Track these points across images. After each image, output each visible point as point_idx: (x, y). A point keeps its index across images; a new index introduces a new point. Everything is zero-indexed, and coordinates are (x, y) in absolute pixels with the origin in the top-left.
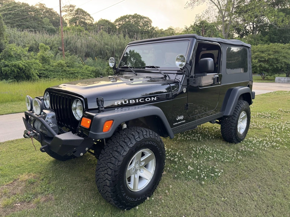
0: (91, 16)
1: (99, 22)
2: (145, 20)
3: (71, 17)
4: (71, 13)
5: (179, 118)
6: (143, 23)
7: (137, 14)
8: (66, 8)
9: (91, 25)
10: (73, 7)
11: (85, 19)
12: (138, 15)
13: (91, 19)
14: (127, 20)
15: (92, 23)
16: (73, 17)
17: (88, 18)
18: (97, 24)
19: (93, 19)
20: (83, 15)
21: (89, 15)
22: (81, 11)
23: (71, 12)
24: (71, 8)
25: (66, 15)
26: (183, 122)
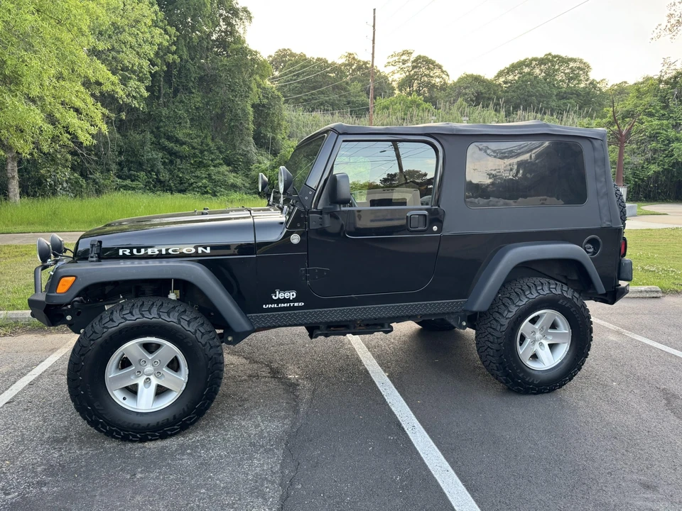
0: (444, 69)
1: (461, 80)
2: (572, 65)
3: (403, 76)
4: (403, 66)
5: (280, 295)
6: (565, 74)
7: (553, 54)
8: (394, 58)
9: (444, 87)
10: (409, 54)
11: (432, 77)
12: (555, 57)
13: (444, 76)
14: (526, 70)
15: (445, 84)
16: (407, 74)
17: (437, 74)
18: (455, 84)
19: (448, 75)
20: (429, 69)
21: (440, 67)
22: (423, 61)
23: (404, 64)
24: (405, 57)
25: (393, 73)
26: (296, 304)
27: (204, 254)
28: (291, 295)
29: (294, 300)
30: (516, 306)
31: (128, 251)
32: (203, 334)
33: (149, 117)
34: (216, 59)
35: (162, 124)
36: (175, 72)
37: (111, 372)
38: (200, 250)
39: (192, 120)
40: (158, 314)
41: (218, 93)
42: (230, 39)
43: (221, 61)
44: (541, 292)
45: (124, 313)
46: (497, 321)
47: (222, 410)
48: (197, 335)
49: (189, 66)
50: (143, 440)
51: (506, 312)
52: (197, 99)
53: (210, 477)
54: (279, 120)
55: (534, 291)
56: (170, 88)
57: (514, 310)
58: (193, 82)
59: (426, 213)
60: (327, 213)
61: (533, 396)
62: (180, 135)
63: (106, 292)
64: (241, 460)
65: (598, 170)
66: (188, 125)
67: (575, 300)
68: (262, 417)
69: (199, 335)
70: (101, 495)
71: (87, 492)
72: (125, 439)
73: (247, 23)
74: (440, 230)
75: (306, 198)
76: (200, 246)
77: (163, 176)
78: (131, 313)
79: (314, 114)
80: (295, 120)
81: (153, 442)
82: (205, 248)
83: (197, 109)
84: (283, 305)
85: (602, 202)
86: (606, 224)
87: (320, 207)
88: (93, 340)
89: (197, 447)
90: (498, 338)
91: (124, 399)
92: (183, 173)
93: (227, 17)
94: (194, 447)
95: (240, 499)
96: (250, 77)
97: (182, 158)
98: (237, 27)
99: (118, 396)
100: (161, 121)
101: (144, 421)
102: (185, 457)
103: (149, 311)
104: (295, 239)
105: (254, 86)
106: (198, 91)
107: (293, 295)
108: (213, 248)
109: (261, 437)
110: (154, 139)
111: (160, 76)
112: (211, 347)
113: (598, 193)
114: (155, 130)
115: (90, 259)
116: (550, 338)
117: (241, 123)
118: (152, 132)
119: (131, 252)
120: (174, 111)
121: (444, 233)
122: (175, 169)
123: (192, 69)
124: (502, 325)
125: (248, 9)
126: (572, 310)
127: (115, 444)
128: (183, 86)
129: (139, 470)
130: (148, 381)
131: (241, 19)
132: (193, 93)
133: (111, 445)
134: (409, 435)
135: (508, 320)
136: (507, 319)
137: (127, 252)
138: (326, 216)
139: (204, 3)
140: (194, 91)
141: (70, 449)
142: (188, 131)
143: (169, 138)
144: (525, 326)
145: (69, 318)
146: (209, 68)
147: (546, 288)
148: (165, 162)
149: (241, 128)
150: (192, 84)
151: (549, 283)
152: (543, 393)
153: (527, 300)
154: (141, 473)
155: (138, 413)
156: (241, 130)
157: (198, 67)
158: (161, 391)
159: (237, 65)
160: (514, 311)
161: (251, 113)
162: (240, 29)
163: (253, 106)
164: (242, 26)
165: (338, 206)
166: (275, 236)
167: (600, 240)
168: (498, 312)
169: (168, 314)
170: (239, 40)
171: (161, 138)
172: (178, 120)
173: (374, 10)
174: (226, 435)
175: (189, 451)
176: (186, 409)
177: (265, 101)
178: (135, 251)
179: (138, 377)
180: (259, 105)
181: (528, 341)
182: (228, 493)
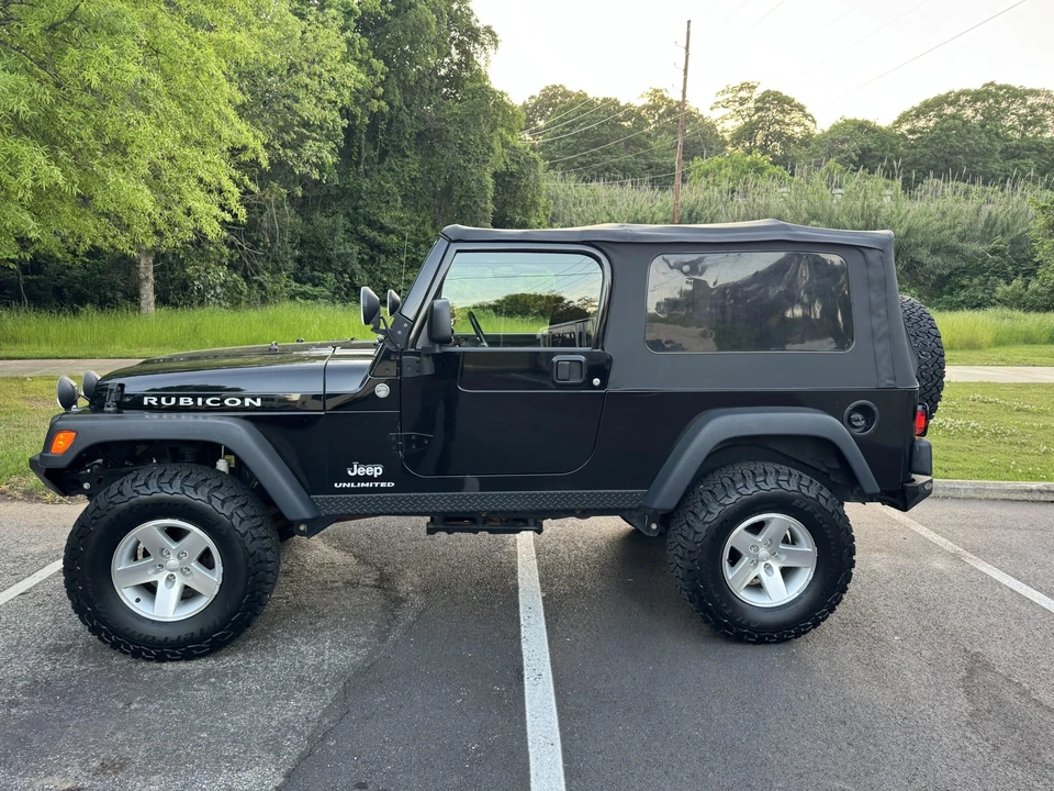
0: (808, 111)
1: (835, 128)
2: (1031, 100)
3: (740, 123)
4: (741, 108)
5: (358, 470)
7: (998, 83)
8: (726, 96)
9: (806, 141)
10: (752, 88)
11: (787, 124)
12: (1001, 88)
13: (807, 123)
14: (949, 110)
15: (809, 135)
16: (747, 120)
17: (796, 120)
18: (824, 135)
19: (814, 121)
20: (782, 111)
21: (801, 108)
23: (741, 104)
24: (744, 94)
25: (724, 118)
26: (383, 485)
27: (252, 408)
28: (376, 470)
29: (379, 479)
30: (721, 505)
31: (155, 399)
32: (242, 520)
33: (344, 193)
34: (442, 104)
35: (361, 202)
36: (383, 126)
37: (120, 562)
38: (248, 402)
39: (404, 197)
40: (182, 488)
41: (443, 157)
42: (465, 74)
43: (450, 108)
44: (762, 485)
45: (137, 484)
46: (689, 525)
47: (284, 626)
48: (234, 520)
49: (404, 116)
50: (161, 658)
51: (704, 513)
52: (413, 165)
53: (222, 718)
54: (533, 196)
55: (751, 484)
56: (375, 150)
57: (716, 510)
58: (408, 140)
59: (583, 358)
60: (428, 356)
61: (750, 646)
62: (386, 220)
63: (138, 453)
64: (273, 699)
65: (873, 297)
66: (399, 205)
67: (822, 501)
68: (332, 642)
69: (236, 521)
70: (76, 726)
71: (61, 720)
72: (137, 655)
73: (491, 50)
74: (604, 385)
75: (399, 332)
76: (248, 396)
77: (359, 280)
78: (146, 484)
79: (594, 184)
80: (562, 195)
81: (174, 663)
82: (255, 400)
83: (413, 180)
84: (363, 485)
85: (880, 347)
86: (886, 382)
87: (419, 347)
88: (95, 518)
89: (226, 675)
90: (690, 552)
91: (138, 600)
92: (389, 275)
93: (462, 42)
94: (221, 676)
95: (245, 752)
96: (492, 131)
97: (388, 253)
98: (475, 55)
99: (128, 596)
100: (360, 198)
101: (160, 634)
102: (204, 687)
103: (170, 483)
104: (382, 391)
105: (497, 145)
106: (416, 154)
107: (378, 471)
108: (265, 399)
109: (317, 669)
110: (349, 225)
111: (361, 132)
112: (254, 539)
113: (873, 334)
114: (351, 211)
115: (106, 409)
116: (784, 558)
117: (475, 202)
118: (348, 215)
119: (159, 401)
120: (379, 184)
121: (610, 389)
122: (377, 270)
123: (407, 120)
124: (696, 533)
125: (493, 29)
126: (816, 516)
127: (125, 661)
128: (393, 146)
129: (138, 699)
130: (170, 579)
131: (482, 44)
132: (408, 157)
133: (119, 661)
134: (526, 686)
135: (707, 526)
136: (704, 523)
137: (154, 401)
138: (425, 359)
139: (427, 23)
140: (408, 153)
141: (68, 663)
142: (397, 213)
143: (371, 224)
144: (738, 536)
145: (86, 486)
146: (431, 118)
147: (771, 480)
148: (363, 259)
149: (474, 208)
150: (406, 143)
151: (778, 472)
152: (768, 643)
153: (738, 496)
154: (139, 702)
155: (154, 621)
156: (475, 212)
157: (417, 118)
158: (188, 595)
159: (472, 114)
160: (717, 512)
161: (491, 186)
162: (480, 59)
163: (495, 175)
164: (484, 55)
165: (437, 346)
166: (352, 386)
167: (875, 408)
168: (693, 513)
169: (195, 488)
170: (479, 77)
171: (359, 223)
172: (383, 196)
173: (689, 22)
174: (272, 662)
175: (213, 680)
176: (217, 622)
177: (514, 167)
178: (163, 400)
179: (157, 572)
180: (505, 174)
181: (745, 560)
182: (234, 741)
